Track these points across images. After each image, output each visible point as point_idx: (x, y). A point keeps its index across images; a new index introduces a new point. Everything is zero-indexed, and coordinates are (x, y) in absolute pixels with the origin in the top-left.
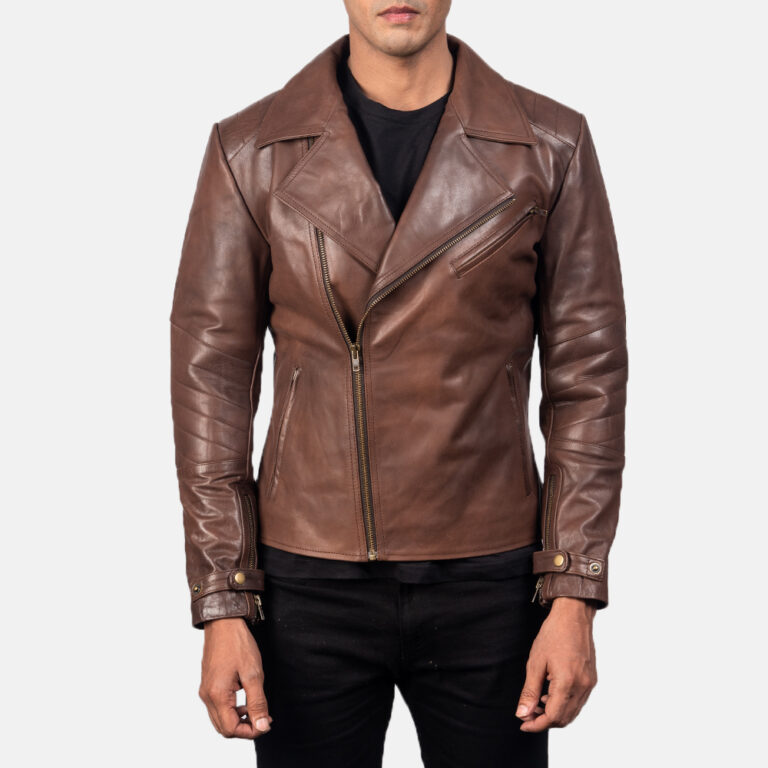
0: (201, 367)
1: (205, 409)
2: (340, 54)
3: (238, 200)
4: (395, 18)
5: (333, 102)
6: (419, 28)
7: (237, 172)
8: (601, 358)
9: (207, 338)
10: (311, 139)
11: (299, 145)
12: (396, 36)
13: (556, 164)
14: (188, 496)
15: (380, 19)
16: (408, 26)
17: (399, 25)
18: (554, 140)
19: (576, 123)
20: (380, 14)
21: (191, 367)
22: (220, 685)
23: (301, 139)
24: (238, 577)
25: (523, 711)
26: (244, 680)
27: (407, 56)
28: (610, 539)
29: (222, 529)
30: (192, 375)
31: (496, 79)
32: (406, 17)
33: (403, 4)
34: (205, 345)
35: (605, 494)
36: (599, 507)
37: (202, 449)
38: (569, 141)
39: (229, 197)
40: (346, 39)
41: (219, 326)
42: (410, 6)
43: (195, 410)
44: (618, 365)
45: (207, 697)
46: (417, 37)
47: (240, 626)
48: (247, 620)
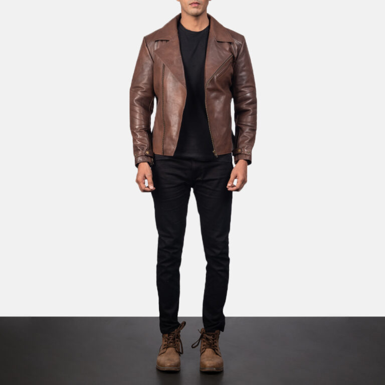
0: (137, 100)
1: (138, 111)
2: (179, 18)
3: (150, 57)
4: (194, 5)
5: (175, 32)
6: (200, 8)
7: (150, 50)
8: (250, 101)
9: (139, 93)
10: (167, 41)
11: (164, 42)
12: (194, 10)
13: (238, 49)
14: (134, 134)
15: (190, 6)
16: (197, 8)
17: (194, 7)
18: (236, 42)
19: (242, 38)
20: (190, 4)
21: (134, 101)
22: (140, 178)
23: (164, 40)
24: (147, 153)
25: (229, 185)
26: (147, 176)
27: (197, 16)
28: (252, 146)
29: (143, 141)
30: (135, 102)
31: (221, 26)
32: (196, 5)
33: (196, 1)
34: (139, 94)
35: (252, 135)
36: (250, 138)
37: (137, 122)
38: (240, 43)
39: (148, 56)
40: (180, 14)
41: (144, 90)
42: (198, 2)
43: (136, 112)
44: (254, 102)
45: (138, 181)
46: (200, 11)
47: (146, 164)
48: (149, 163)
